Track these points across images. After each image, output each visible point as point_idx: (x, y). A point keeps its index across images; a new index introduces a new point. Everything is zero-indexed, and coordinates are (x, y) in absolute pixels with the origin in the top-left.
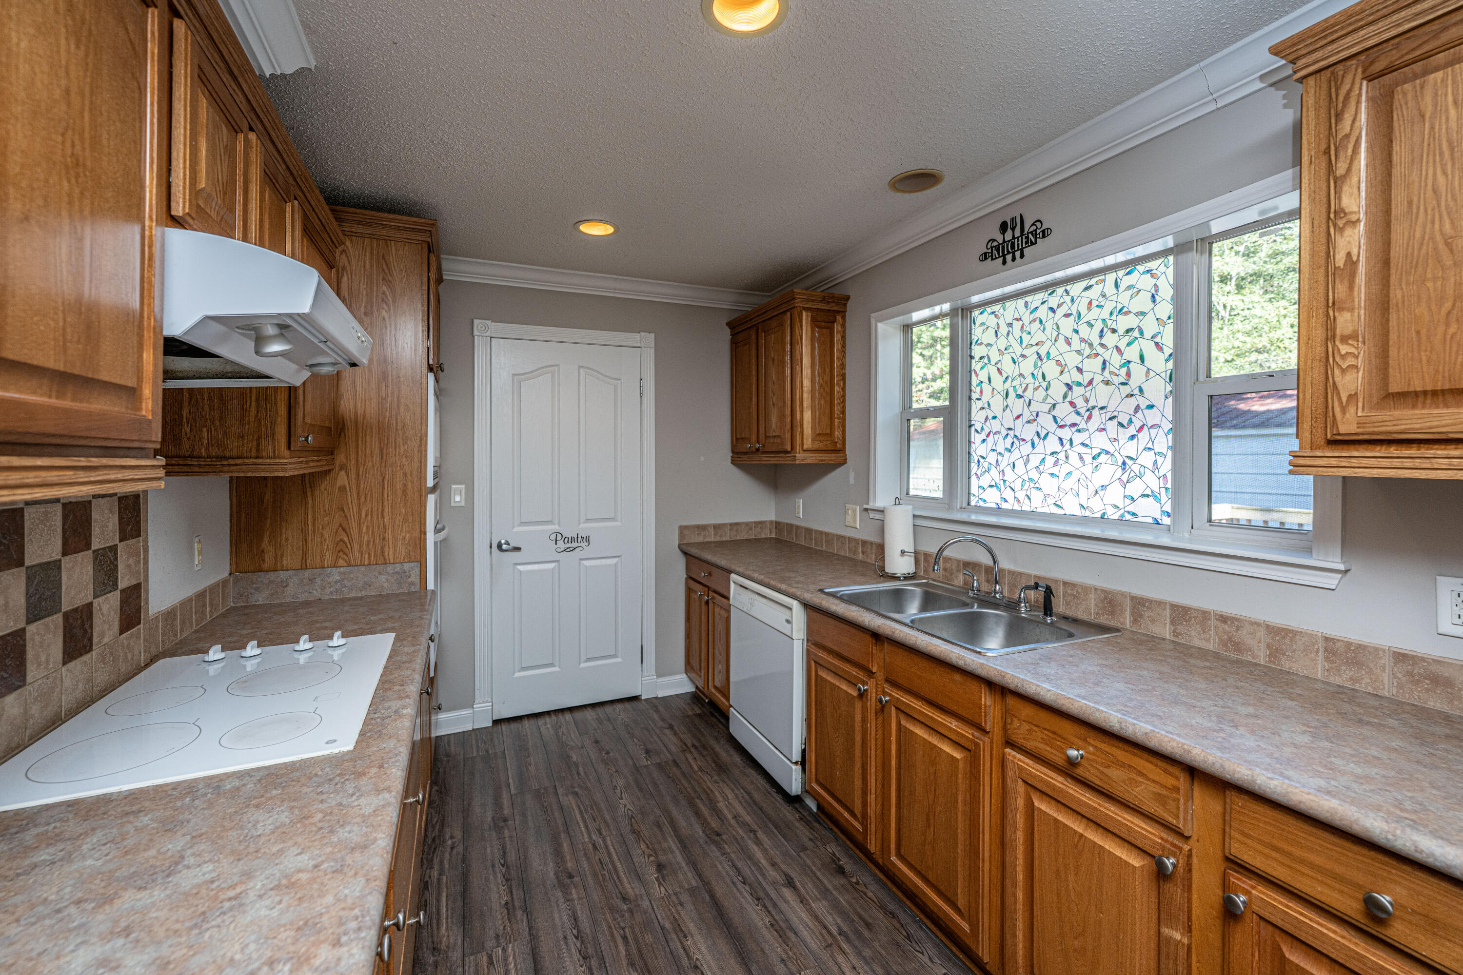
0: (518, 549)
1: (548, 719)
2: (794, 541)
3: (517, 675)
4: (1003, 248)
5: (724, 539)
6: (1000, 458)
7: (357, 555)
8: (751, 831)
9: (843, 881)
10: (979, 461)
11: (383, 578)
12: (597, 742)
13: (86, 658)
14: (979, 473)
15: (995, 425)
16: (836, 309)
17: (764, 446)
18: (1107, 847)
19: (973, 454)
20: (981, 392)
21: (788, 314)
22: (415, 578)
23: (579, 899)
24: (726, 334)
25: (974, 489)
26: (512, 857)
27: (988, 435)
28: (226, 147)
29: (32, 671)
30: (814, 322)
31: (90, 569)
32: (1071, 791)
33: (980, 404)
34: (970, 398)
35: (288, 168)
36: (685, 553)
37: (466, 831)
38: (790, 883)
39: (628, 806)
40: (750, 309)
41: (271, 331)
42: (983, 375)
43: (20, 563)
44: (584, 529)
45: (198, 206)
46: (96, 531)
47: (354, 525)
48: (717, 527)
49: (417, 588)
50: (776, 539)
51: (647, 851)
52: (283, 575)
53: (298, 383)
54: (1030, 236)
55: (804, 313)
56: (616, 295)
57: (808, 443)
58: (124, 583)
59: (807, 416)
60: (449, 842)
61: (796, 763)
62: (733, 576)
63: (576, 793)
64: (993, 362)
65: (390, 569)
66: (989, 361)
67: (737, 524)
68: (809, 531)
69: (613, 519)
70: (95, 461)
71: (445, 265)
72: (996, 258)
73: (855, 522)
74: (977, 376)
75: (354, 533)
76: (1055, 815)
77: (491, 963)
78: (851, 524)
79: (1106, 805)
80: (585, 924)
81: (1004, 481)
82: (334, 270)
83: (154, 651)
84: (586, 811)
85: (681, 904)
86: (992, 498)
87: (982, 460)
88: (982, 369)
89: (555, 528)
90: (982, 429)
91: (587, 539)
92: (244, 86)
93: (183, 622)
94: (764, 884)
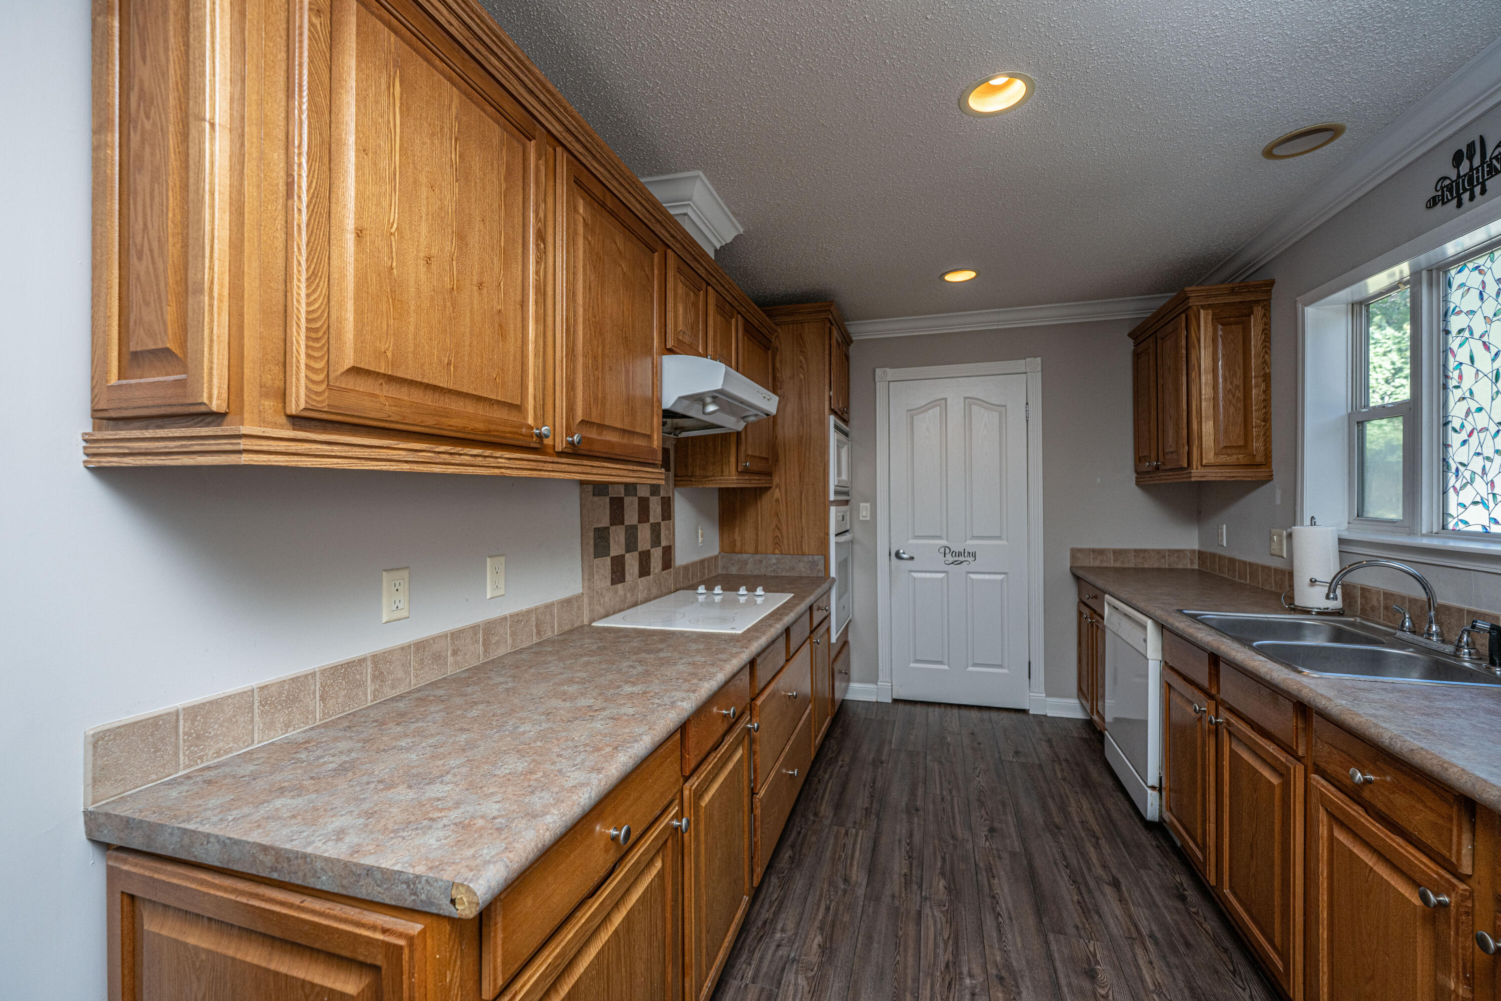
0: (912, 558)
1: (937, 709)
2: (1217, 573)
3: (912, 665)
4: (1458, 185)
5: (1127, 566)
6: (1488, 464)
7: (786, 547)
8: (1094, 837)
9: (1180, 905)
10: (1457, 470)
11: (802, 564)
12: (973, 734)
13: (648, 577)
14: (1458, 486)
15: (1481, 420)
16: (1253, 298)
17: (1164, 464)
18: (1393, 883)
19: (1451, 461)
20: (1460, 377)
21: (1183, 316)
22: (821, 567)
23: (919, 824)
24: (1129, 345)
25: (1453, 509)
26: (879, 785)
27: (1470, 435)
28: (693, 304)
29: (628, 577)
30: (1217, 320)
31: (649, 532)
32: (1363, 820)
33: (1458, 393)
34: (1445, 387)
35: (733, 296)
36: (1077, 578)
37: (854, 759)
38: (1116, 884)
39: (982, 783)
40: (1149, 315)
41: (708, 400)
42: (1462, 355)
43: (623, 523)
44: (971, 545)
45: (678, 339)
46: (651, 513)
47: (784, 526)
48: (1117, 553)
49: (823, 575)
50: (1198, 570)
51: (985, 816)
52: (745, 556)
53: (740, 429)
54: (1494, 162)
55: (1202, 311)
56: (1000, 327)
57: (1209, 457)
58: (664, 543)
59: (1208, 427)
60: (840, 763)
61: (1153, 788)
62: (1107, 596)
63: (941, 762)
64: (1477, 335)
65: (805, 558)
66: (1472, 334)
67: (1145, 551)
68: (1232, 561)
69: (999, 538)
70: (635, 468)
71: (851, 330)
72: (1449, 201)
73: (1281, 549)
74: (1454, 356)
75: (785, 533)
76: (1351, 847)
77: (846, 834)
78: (1277, 552)
79: (1393, 836)
80: (917, 837)
81: (1494, 495)
82: (770, 352)
83: (678, 586)
84: (945, 776)
85: (1000, 857)
86: (1476, 519)
87: (1461, 468)
88: (1461, 345)
89: (944, 542)
90: (1463, 426)
91: (974, 555)
92: (704, 263)
93: (693, 575)
94: (1088, 877)
